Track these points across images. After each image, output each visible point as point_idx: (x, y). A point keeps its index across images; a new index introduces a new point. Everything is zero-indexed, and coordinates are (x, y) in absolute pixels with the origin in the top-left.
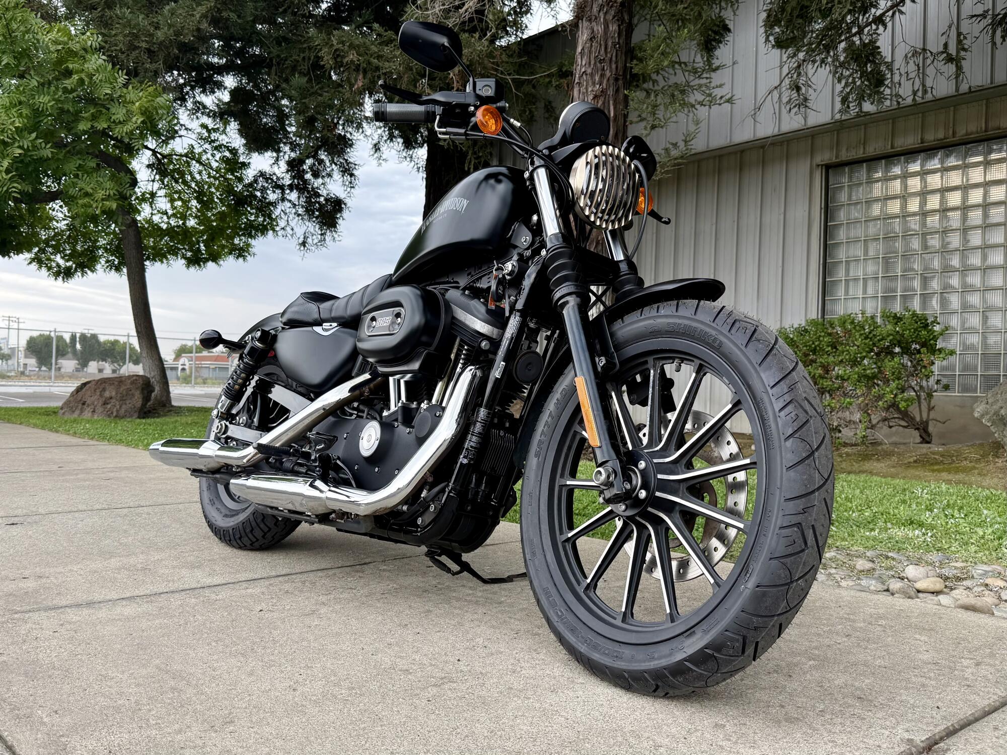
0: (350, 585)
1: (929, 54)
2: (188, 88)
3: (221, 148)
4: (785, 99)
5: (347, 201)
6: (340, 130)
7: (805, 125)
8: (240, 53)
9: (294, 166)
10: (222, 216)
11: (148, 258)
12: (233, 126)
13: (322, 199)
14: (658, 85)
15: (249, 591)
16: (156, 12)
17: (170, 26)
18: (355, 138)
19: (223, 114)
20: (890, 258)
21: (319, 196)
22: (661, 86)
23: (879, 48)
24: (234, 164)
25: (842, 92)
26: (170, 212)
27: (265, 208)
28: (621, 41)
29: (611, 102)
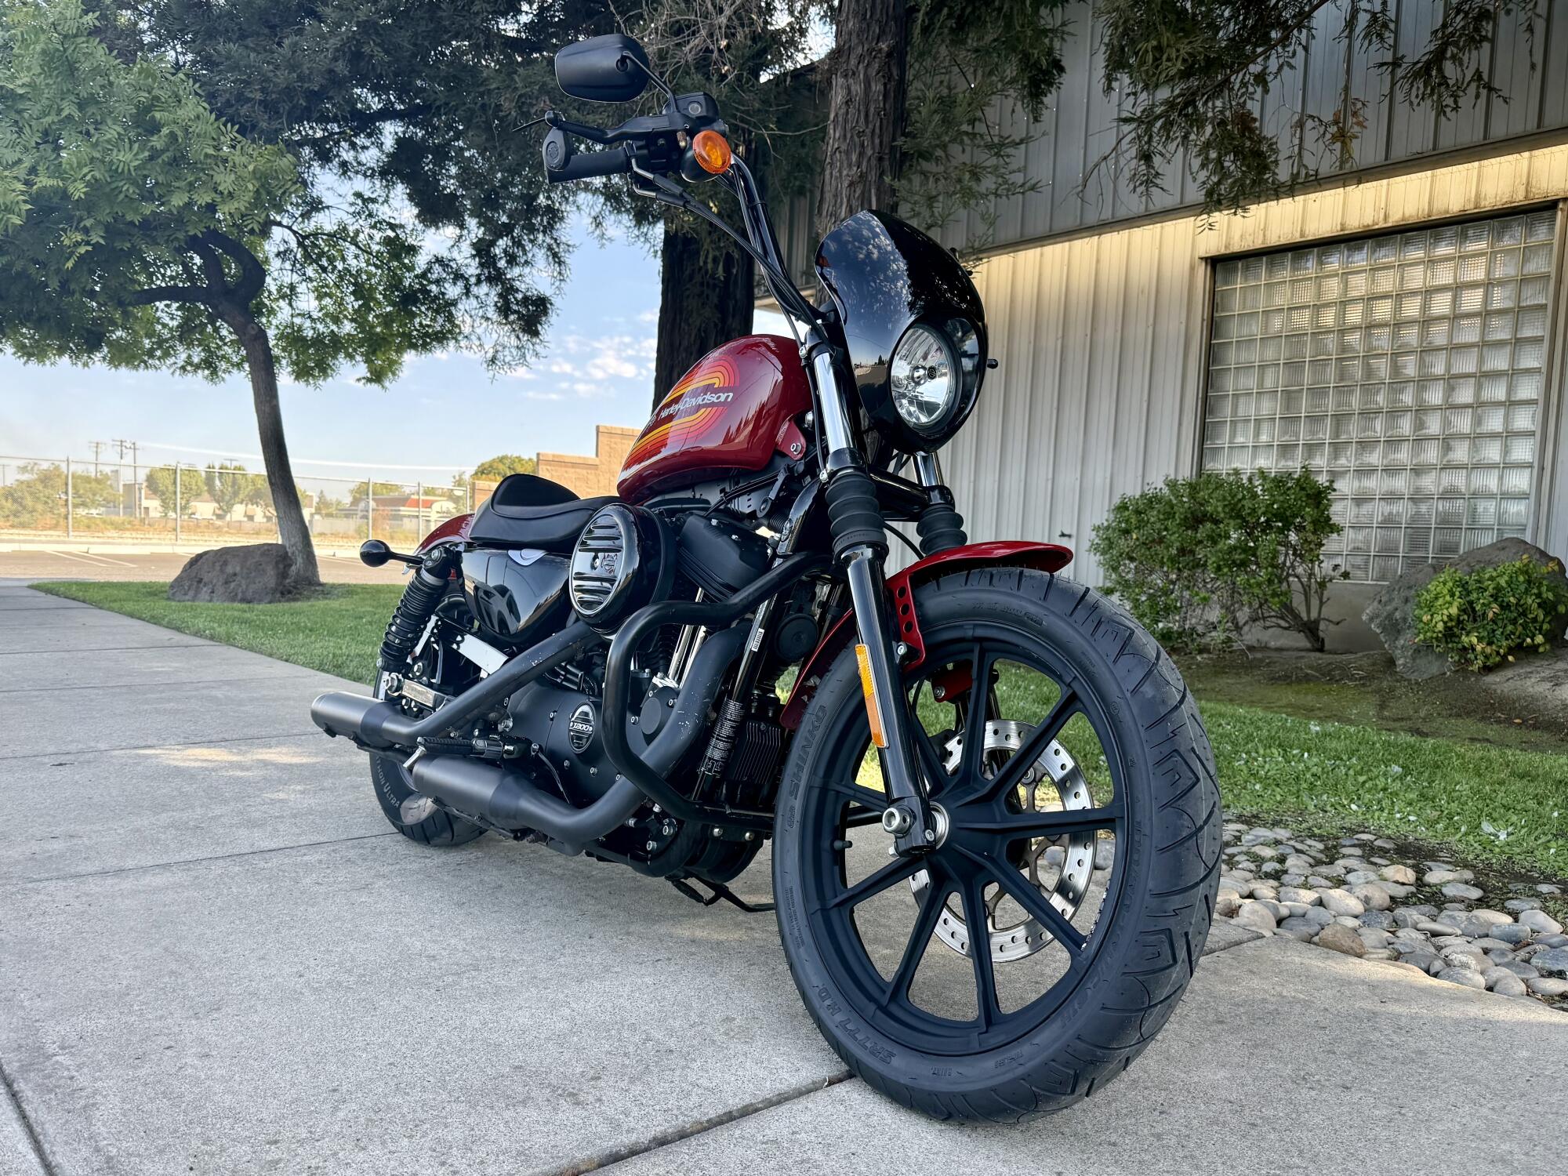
3: (381, 225)
5: (555, 299)
9: (483, 249)
12: (401, 189)
13: (520, 297)
19: (385, 173)
20: (1294, 392)
21: (517, 291)
24: (400, 248)
27: (443, 307)
28: (887, 106)
29: (873, 191)
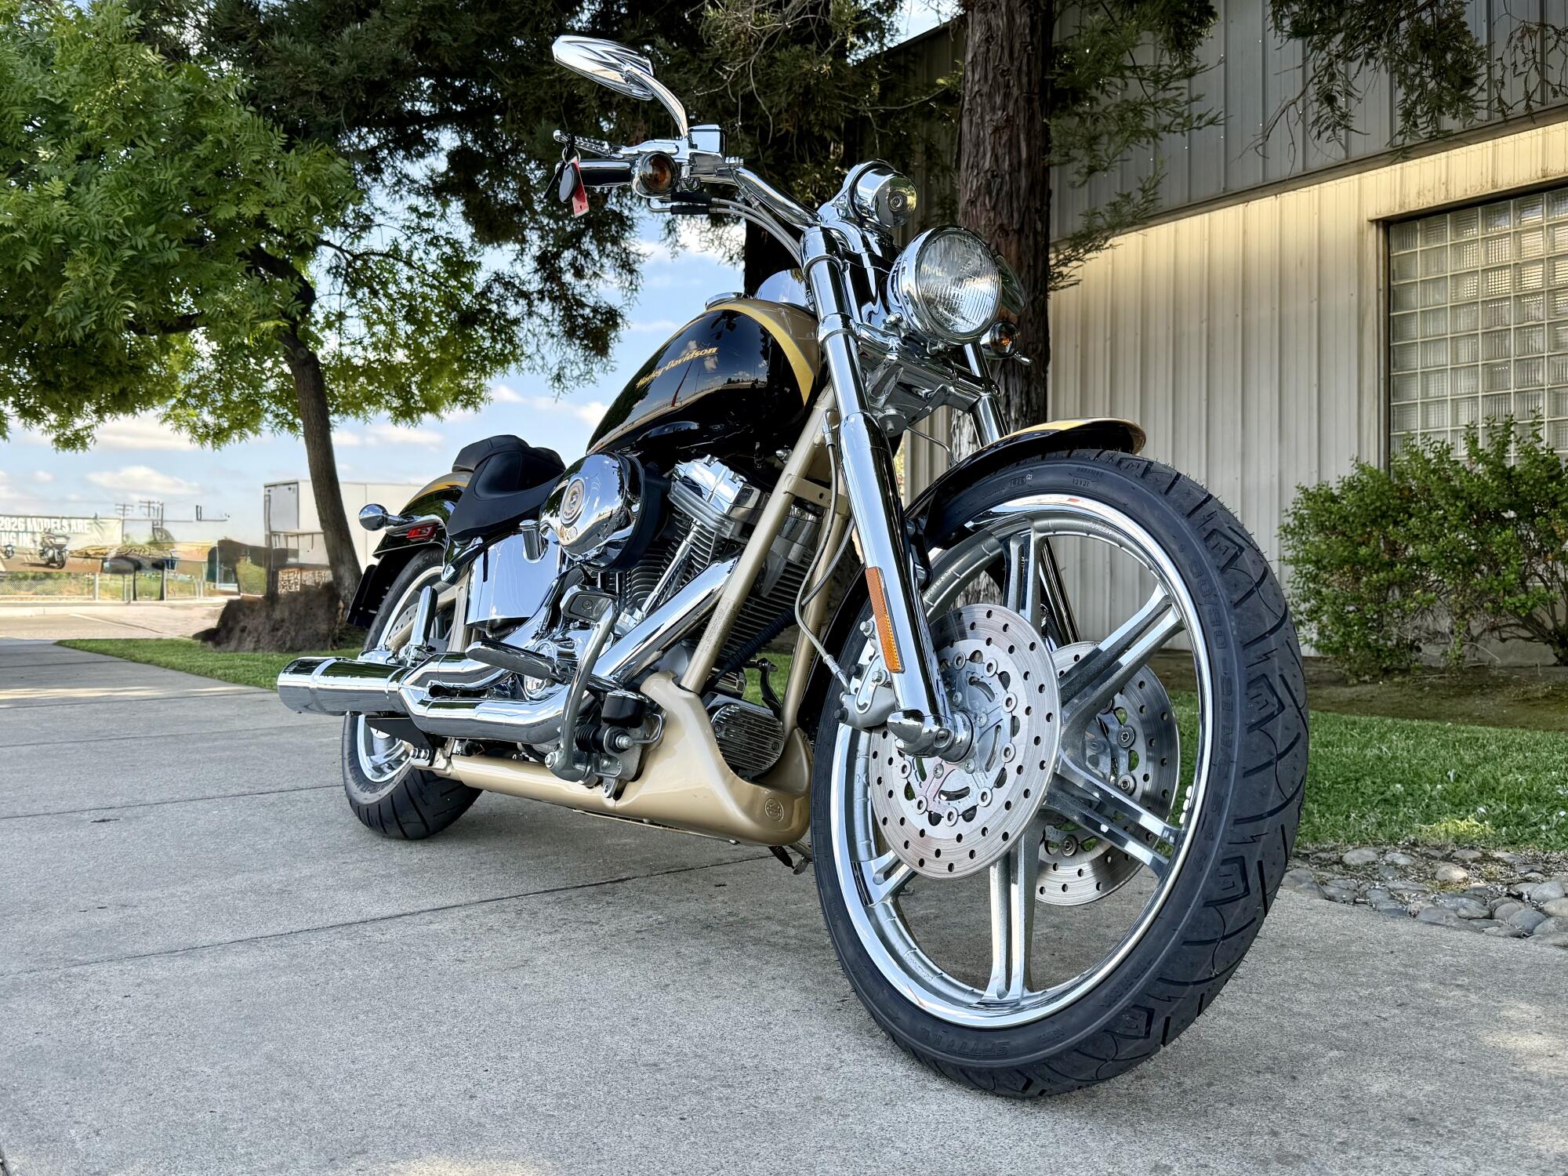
0: (590, 917)
1: (1552, 31)
2: (386, 151)
3: (438, 240)
4: (1311, 119)
5: (625, 311)
6: (612, 204)
7: (1347, 158)
8: (460, 95)
9: (546, 263)
10: (442, 344)
11: (336, 411)
12: (456, 207)
13: (587, 311)
14: (1098, 104)
15: (433, 927)
16: (333, 39)
17: (352, 58)
18: (635, 215)
19: (440, 189)
20: (1498, 365)
21: (583, 305)
22: (1103, 107)
23: (1465, 24)
24: (458, 265)
25: (1405, 101)
26: (367, 341)
27: (504, 328)
28: (1035, 40)
29: (1022, 137)
